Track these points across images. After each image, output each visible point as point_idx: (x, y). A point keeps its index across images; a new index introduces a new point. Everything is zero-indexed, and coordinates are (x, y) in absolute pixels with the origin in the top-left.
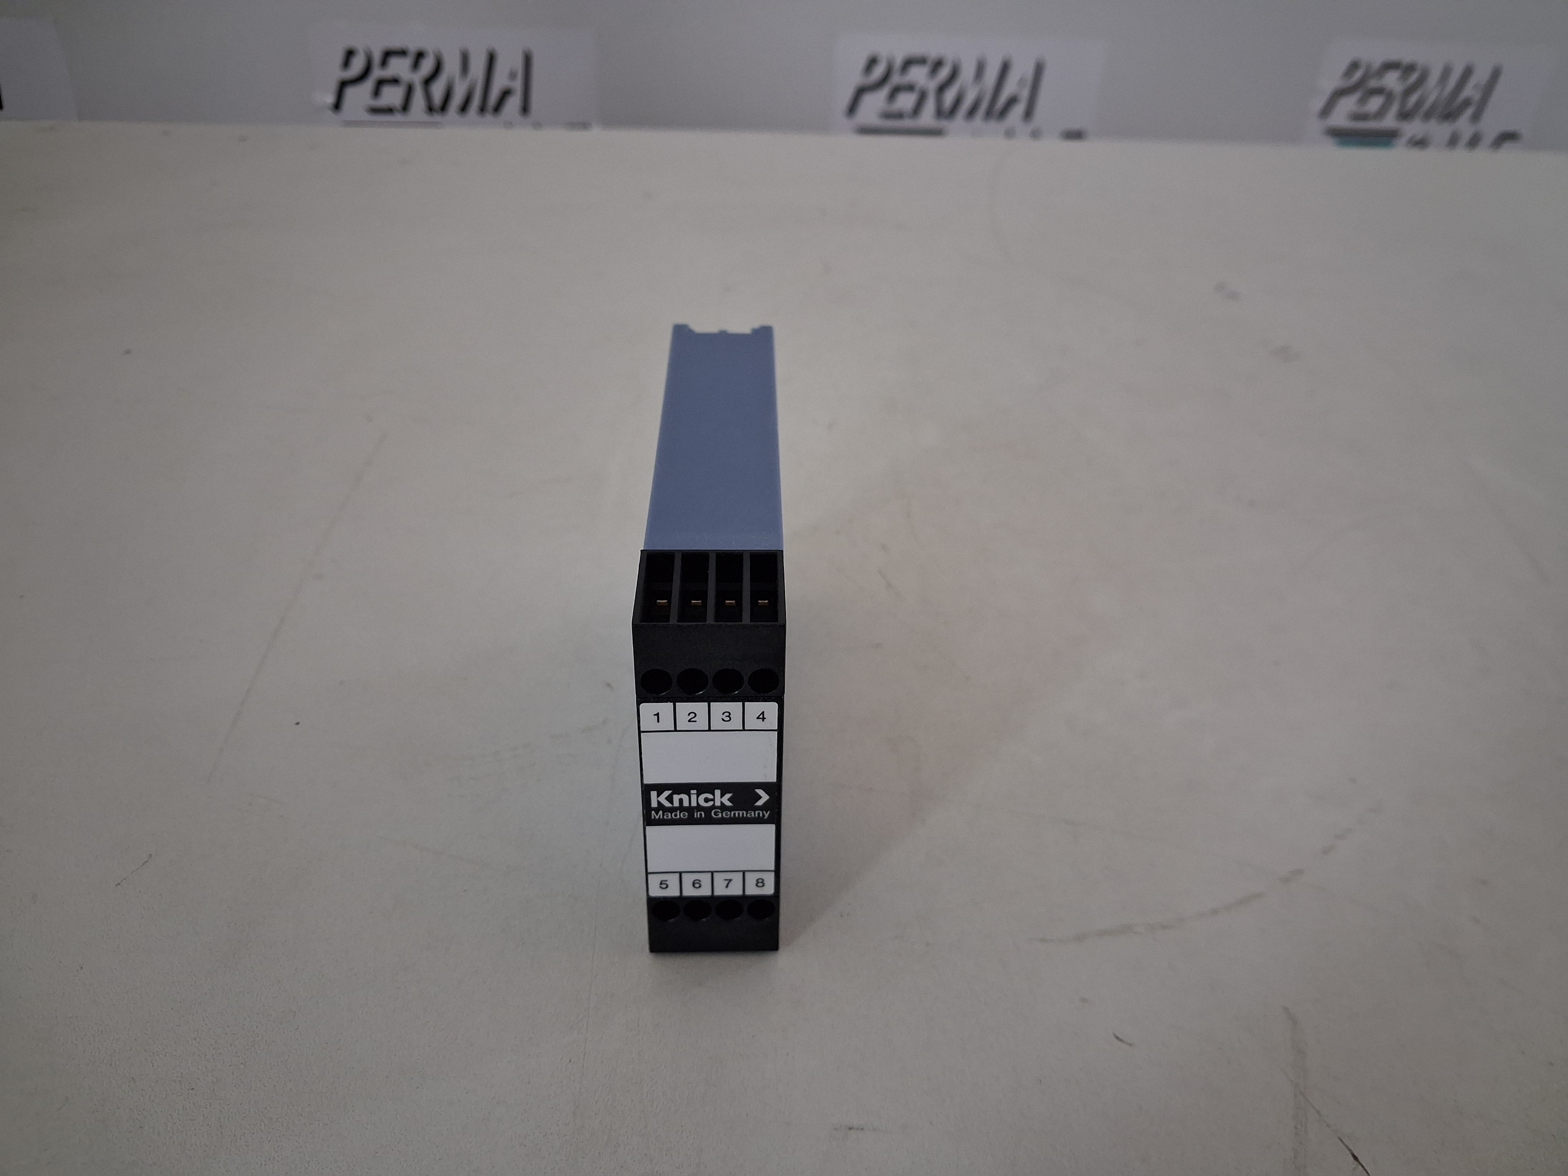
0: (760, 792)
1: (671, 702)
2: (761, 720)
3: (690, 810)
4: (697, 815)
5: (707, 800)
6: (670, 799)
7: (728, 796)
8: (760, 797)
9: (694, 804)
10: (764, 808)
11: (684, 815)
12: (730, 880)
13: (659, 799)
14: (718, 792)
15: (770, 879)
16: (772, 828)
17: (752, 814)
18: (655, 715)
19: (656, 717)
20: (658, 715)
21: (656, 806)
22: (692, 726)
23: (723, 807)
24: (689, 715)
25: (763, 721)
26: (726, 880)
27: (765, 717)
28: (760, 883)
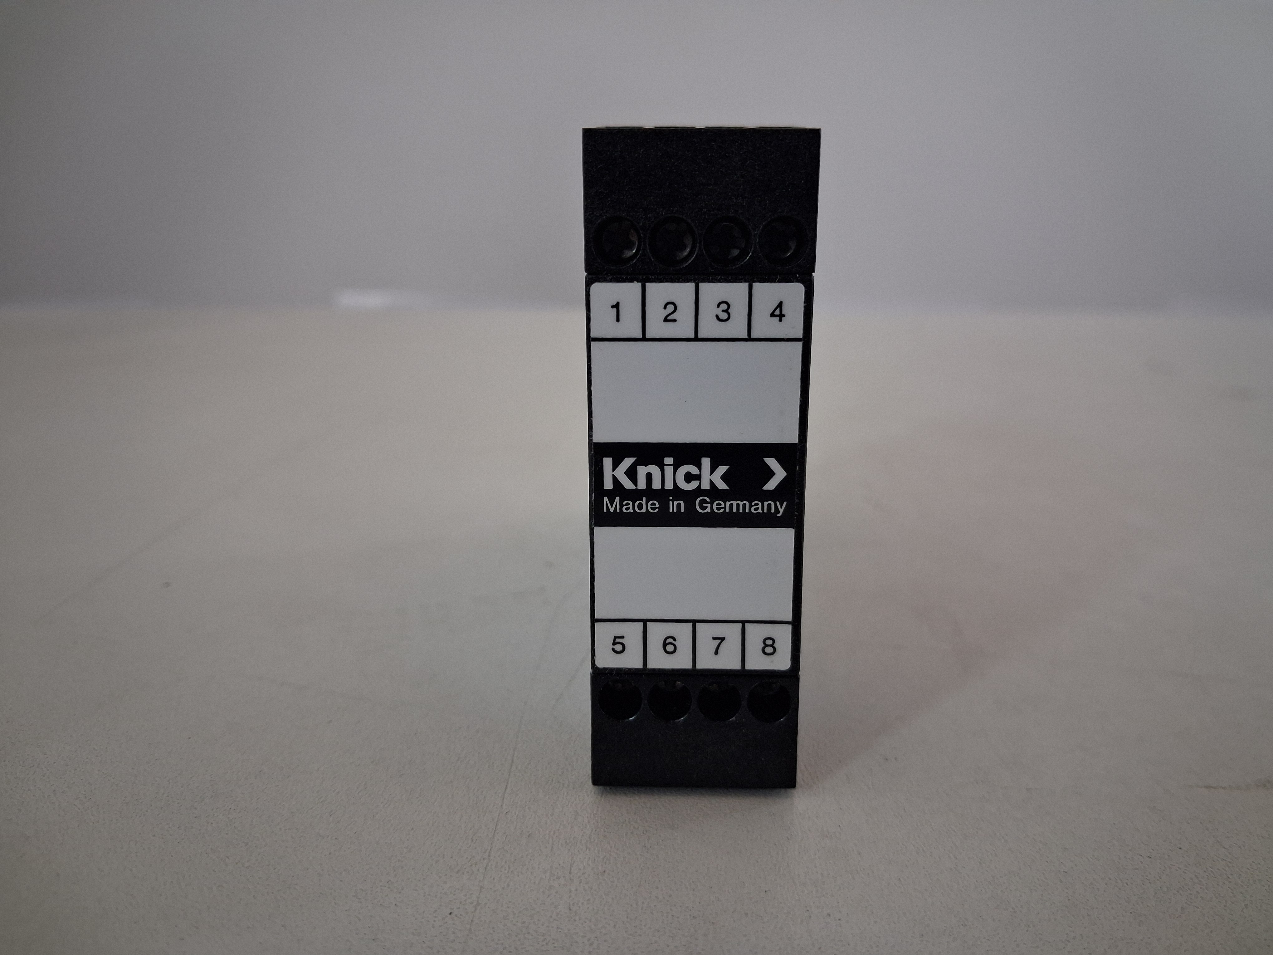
0: (772, 463)
1: (638, 282)
2: (778, 318)
3: (662, 495)
4: (673, 506)
5: (689, 478)
6: (632, 474)
7: (722, 469)
8: (771, 474)
9: (669, 485)
10: (776, 495)
11: (650, 506)
12: (723, 639)
13: (615, 473)
14: (706, 462)
15: (784, 635)
16: (789, 534)
17: (759, 507)
18: (613, 307)
19: (615, 309)
20: (617, 306)
21: (611, 487)
22: (670, 330)
23: (714, 493)
24: (665, 308)
25: (780, 320)
26: (714, 638)
27: (783, 313)
28: (769, 646)
